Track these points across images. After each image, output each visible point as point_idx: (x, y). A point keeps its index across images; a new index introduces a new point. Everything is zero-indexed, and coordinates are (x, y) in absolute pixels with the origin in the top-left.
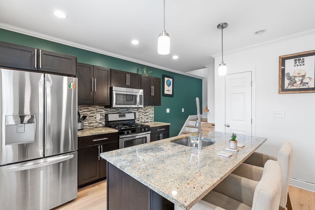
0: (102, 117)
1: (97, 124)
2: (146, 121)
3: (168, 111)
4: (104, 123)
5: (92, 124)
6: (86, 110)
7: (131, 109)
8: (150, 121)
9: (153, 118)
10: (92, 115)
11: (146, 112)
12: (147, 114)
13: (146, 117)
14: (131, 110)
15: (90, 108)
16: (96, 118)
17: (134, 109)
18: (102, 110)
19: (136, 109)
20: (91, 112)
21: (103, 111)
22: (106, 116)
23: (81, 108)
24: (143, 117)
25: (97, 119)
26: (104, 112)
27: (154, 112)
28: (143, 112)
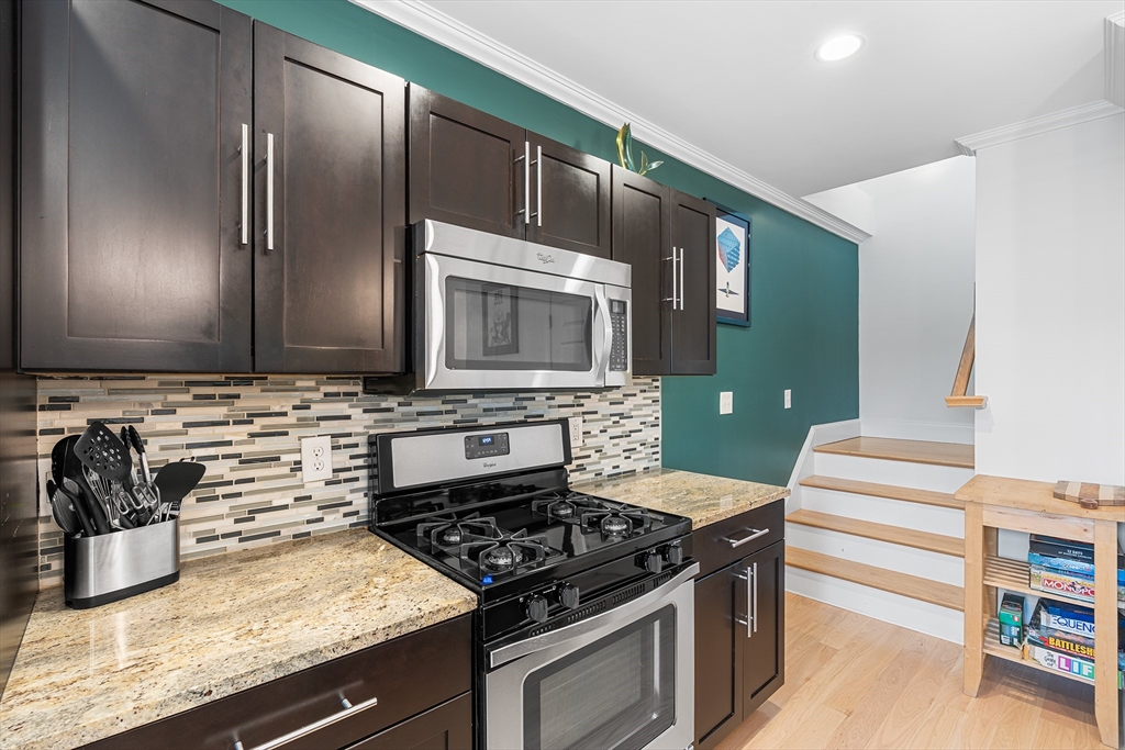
0: (343, 458)
1: (311, 511)
2: (625, 466)
3: (726, 403)
4: (361, 502)
5: (263, 521)
6: (219, 412)
7: (540, 398)
8: (639, 467)
9: (659, 449)
10: (262, 446)
11: (621, 416)
12: (629, 425)
13: (624, 443)
14: (539, 406)
15: (252, 397)
16: (297, 467)
17: (560, 399)
18: (342, 408)
19: (569, 399)
20: (256, 427)
21: (356, 413)
22: (379, 452)
23: (172, 398)
24: (609, 449)
25: (308, 473)
26: (361, 422)
27: (659, 415)
28: (605, 418)
